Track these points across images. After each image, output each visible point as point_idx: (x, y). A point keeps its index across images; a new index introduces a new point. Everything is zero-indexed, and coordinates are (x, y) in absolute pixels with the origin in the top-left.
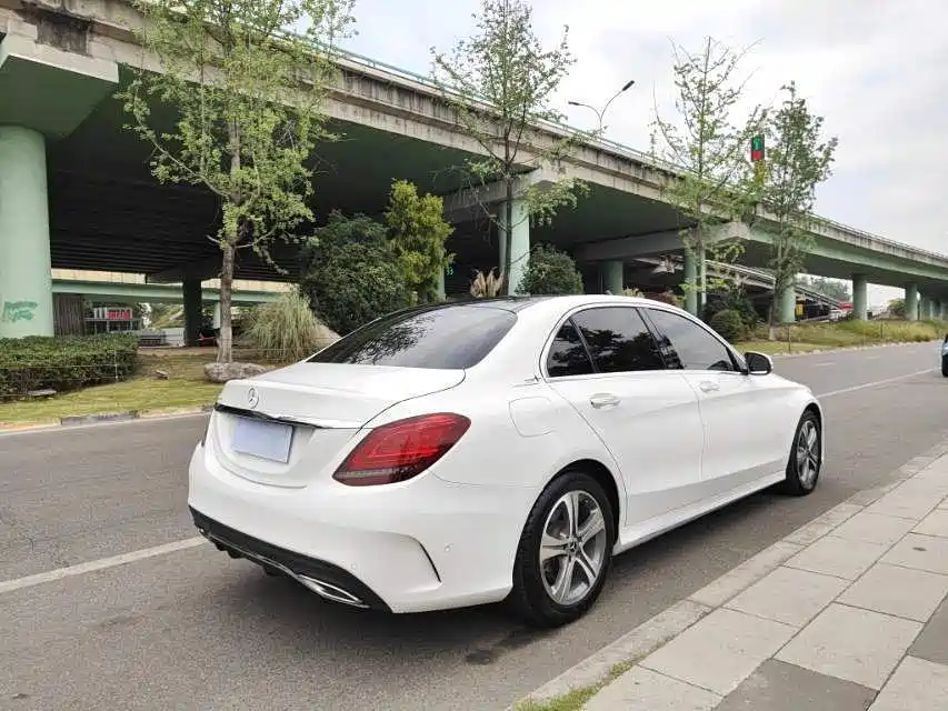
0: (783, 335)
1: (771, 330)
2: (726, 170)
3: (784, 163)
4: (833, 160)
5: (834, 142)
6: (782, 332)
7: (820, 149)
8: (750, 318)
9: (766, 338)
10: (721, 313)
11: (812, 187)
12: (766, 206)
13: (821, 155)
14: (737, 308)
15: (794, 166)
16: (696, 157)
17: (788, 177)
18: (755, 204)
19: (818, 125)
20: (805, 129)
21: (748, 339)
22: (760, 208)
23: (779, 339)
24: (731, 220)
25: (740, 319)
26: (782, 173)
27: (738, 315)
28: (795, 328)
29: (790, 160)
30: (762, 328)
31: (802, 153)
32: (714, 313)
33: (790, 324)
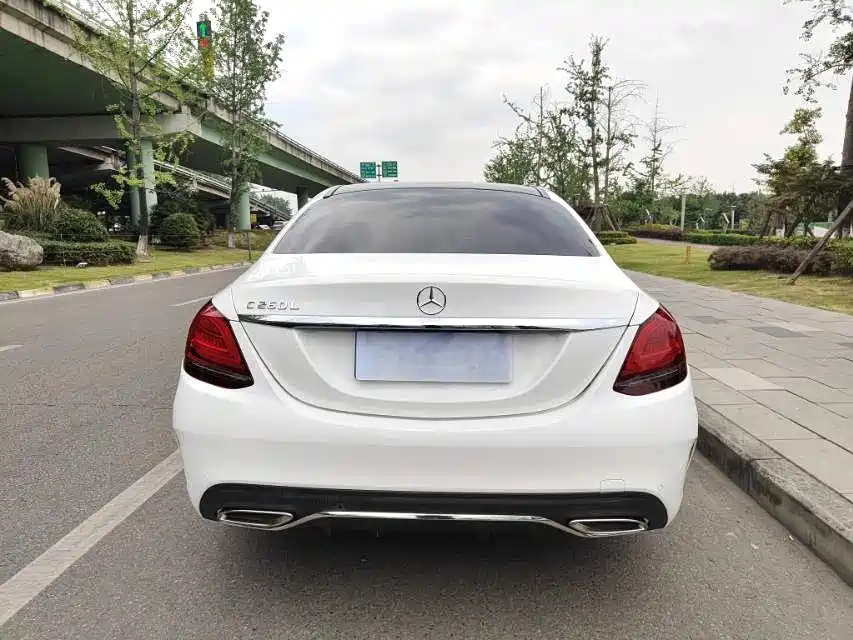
0: (243, 243)
1: (230, 237)
2: (165, 32)
3: (232, 54)
4: (281, 60)
5: (281, 39)
6: (240, 238)
7: (268, 46)
8: (206, 223)
9: (224, 245)
10: (175, 216)
11: (262, 86)
12: (217, 101)
13: (270, 52)
14: (191, 211)
15: (243, 60)
16: (125, 12)
17: (238, 71)
18: (205, 96)
19: (264, 20)
20: (253, 21)
21: (205, 247)
22: (211, 102)
23: (239, 246)
24: (179, 111)
25: (196, 224)
26: (232, 65)
27: (193, 219)
28: (252, 235)
29: (239, 53)
30: (220, 235)
31: (250, 47)
32: (166, 216)
33: (247, 231)
